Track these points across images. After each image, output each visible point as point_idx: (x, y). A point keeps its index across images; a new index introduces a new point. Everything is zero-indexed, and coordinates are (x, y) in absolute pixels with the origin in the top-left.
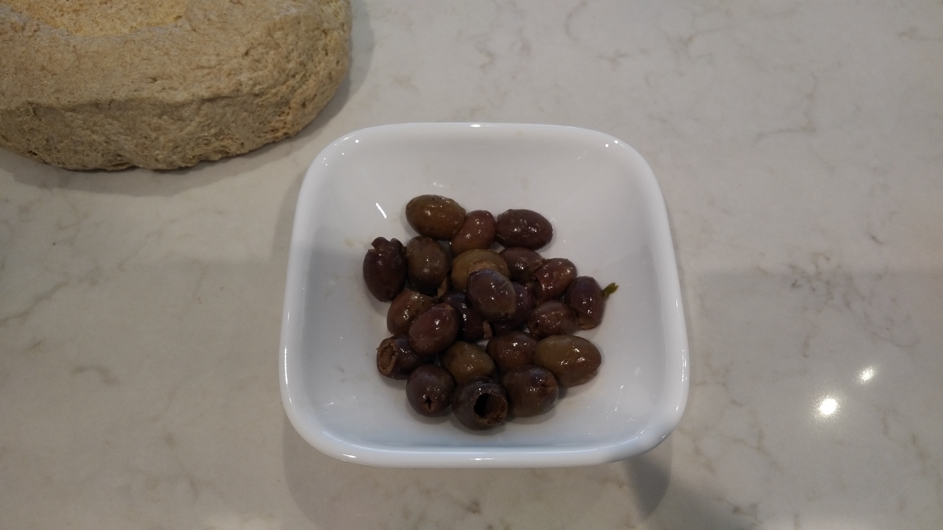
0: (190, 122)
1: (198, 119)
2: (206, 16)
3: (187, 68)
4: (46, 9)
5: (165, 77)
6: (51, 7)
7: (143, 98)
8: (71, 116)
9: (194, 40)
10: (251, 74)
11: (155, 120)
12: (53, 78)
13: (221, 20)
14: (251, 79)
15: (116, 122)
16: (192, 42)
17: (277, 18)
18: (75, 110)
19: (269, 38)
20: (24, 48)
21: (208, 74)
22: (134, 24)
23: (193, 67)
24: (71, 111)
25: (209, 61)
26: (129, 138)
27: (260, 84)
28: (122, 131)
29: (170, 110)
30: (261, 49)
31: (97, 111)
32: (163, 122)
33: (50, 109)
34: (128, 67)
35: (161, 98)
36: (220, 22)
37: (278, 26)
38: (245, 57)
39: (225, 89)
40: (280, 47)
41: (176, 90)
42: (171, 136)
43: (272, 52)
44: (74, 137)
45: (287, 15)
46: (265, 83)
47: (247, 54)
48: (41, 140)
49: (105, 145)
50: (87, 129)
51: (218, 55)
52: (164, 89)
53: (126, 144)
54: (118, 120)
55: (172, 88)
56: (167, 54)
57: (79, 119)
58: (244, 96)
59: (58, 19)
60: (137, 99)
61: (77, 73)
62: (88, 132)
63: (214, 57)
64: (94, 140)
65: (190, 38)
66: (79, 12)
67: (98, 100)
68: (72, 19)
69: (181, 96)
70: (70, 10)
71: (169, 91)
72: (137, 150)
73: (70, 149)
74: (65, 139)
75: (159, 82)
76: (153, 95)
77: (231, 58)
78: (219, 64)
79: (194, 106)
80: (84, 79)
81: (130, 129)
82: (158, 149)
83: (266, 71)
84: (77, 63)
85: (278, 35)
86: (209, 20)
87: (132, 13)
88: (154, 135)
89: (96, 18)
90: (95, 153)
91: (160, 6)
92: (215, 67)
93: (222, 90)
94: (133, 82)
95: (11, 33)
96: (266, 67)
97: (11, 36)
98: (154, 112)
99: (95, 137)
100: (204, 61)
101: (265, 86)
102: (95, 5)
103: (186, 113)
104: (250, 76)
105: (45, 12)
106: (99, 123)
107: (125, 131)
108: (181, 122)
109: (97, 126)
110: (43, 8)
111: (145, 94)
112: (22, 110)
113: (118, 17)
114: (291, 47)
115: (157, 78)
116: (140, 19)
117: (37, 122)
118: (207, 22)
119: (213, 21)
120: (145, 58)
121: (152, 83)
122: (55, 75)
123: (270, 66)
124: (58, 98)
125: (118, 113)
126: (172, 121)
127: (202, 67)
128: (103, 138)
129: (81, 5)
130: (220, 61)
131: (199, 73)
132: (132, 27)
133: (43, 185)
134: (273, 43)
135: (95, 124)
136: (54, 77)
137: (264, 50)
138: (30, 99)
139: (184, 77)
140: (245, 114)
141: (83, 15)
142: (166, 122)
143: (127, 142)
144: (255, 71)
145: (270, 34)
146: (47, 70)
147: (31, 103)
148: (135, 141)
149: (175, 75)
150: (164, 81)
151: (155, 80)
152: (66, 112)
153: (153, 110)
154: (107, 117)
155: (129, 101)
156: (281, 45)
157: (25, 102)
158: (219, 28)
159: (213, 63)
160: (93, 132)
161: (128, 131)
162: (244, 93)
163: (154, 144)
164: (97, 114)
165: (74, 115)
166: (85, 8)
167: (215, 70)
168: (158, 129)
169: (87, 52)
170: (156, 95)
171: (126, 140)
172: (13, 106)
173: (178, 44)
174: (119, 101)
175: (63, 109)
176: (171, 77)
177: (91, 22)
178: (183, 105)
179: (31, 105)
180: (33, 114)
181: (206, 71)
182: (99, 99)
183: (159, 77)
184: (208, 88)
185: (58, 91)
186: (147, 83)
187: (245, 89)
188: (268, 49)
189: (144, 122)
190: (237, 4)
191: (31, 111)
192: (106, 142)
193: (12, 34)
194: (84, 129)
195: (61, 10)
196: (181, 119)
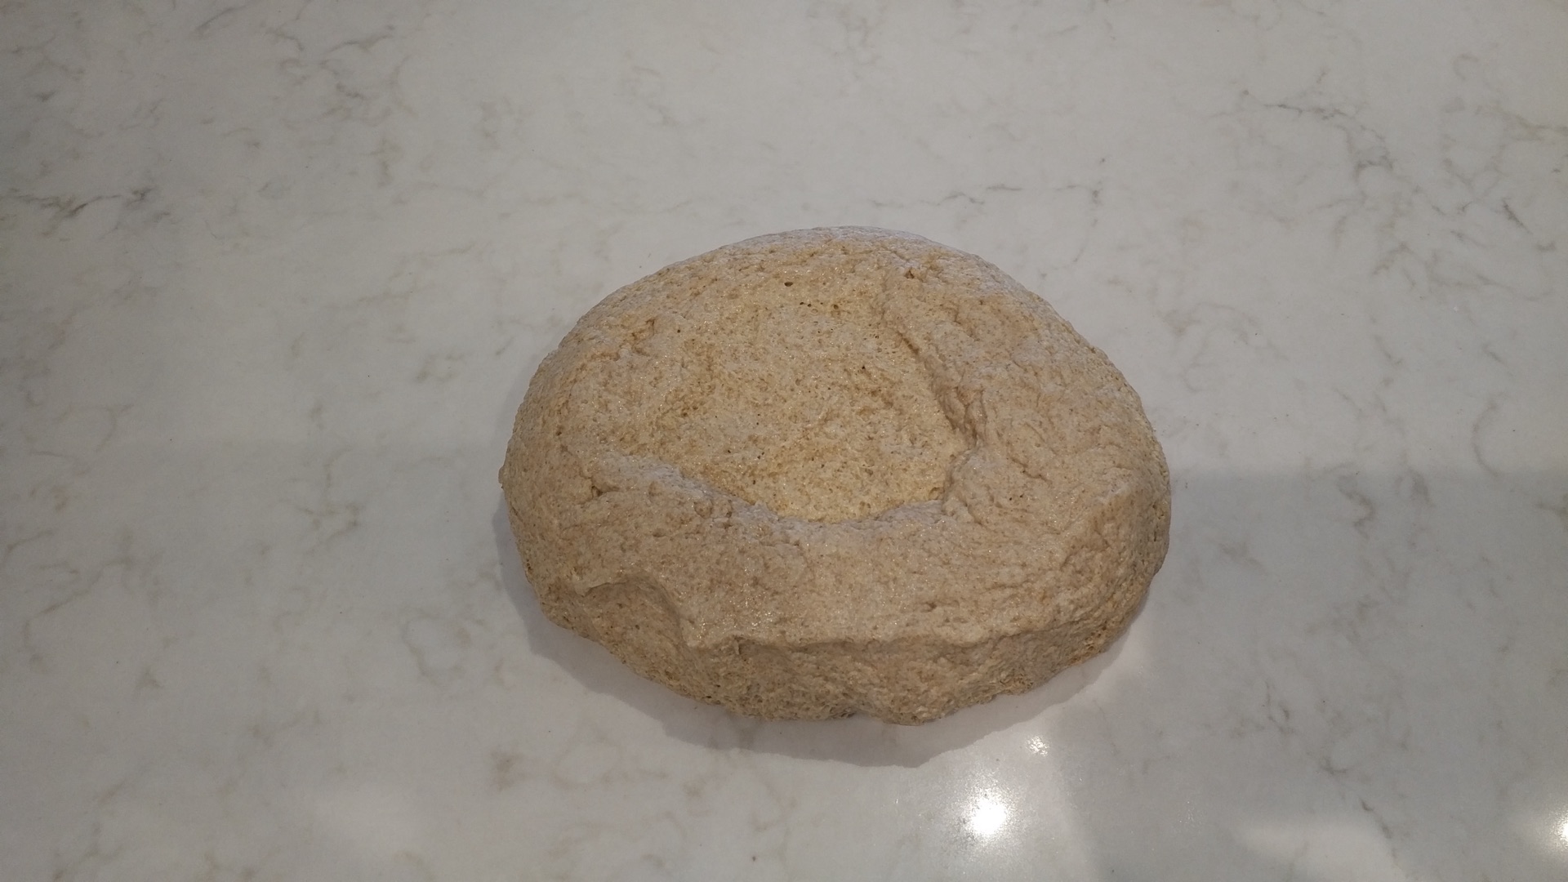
0: (976, 667)
1: (989, 663)
2: (992, 499)
3: (979, 586)
4: (730, 474)
5: (949, 601)
6: (738, 470)
7: (918, 636)
8: (799, 659)
9: (983, 541)
10: (1071, 594)
11: (929, 667)
12: (774, 599)
13: (1019, 507)
14: (1072, 602)
15: (870, 668)
16: (980, 544)
17: (1105, 501)
18: (806, 649)
19: (1096, 536)
20: (722, 548)
21: (1012, 597)
22: (866, 499)
23: (988, 585)
24: (800, 651)
25: (1013, 576)
26: (885, 690)
27: (1081, 607)
28: (877, 681)
29: (953, 651)
30: (1084, 554)
31: (842, 652)
32: (939, 668)
33: (769, 648)
34: (892, 585)
35: (943, 634)
36: (1017, 510)
37: (1108, 515)
38: (1064, 569)
39: (1038, 622)
40: (1108, 546)
41: (965, 622)
42: (947, 688)
43: (1099, 555)
44: (794, 686)
45: (1117, 496)
46: (1089, 605)
47: (1066, 563)
48: (740, 687)
49: (843, 698)
50: (820, 676)
51: (1024, 565)
52: (947, 621)
53: (878, 699)
54: (872, 666)
55: (959, 620)
56: (947, 563)
57: (809, 662)
58: (1061, 626)
59: (749, 490)
60: (909, 637)
61: (812, 591)
62: (821, 680)
63: (1017, 570)
64: (828, 692)
65: (976, 536)
66: (777, 476)
67: (849, 638)
68: (768, 488)
69: (973, 633)
70: (764, 474)
71: (955, 624)
72: (892, 707)
73: (782, 700)
74: (779, 688)
75: (939, 610)
76: (933, 630)
77: (1045, 572)
78: (1027, 581)
79: (989, 646)
80: (823, 602)
81: (889, 679)
82: (924, 705)
83: (1091, 585)
84: (810, 576)
85: (1108, 527)
86: (999, 506)
87: (857, 477)
88: (923, 687)
89: (804, 486)
90: (821, 708)
91: (905, 470)
92: (1021, 586)
93: (1034, 623)
94: (902, 611)
95: (697, 521)
96: (1090, 580)
97: (697, 526)
98: (931, 655)
99: (830, 687)
100: (1004, 578)
101: (1088, 609)
102: (798, 462)
103: (975, 656)
104: (1071, 598)
105: (729, 479)
106: (841, 668)
107: (881, 681)
108: (964, 667)
109: (836, 672)
110: (726, 472)
111: (920, 631)
112: (723, 648)
113: (837, 484)
114: (1123, 544)
115: (936, 603)
116: (874, 490)
117: (741, 663)
118: (997, 510)
119: (1006, 508)
120: (915, 570)
121: (929, 611)
122: (777, 593)
123: (1097, 578)
124: (783, 632)
125: (875, 657)
126: (950, 665)
127: (1003, 586)
128: (842, 689)
129: (779, 465)
130: (1028, 575)
131: (998, 594)
132: (863, 504)
133: (714, 744)
134: (1100, 543)
135: (834, 669)
136: (776, 597)
137: (1089, 555)
138: (739, 633)
139: (976, 602)
140: (1052, 649)
141: (783, 481)
142: (943, 666)
143: (880, 697)
144: (1077, 588)
145: (1097, 529)
146: (764, 586)
147: (737, 639)
148: (892, 695)
149: (962, 598)
150: (946, 608)
151: (933, 606)
152: (793, 652)
153: (929, 652)
154: (854, 659)
155: (898, 640)
156: (1110, 542)
157: (731, 637)
158: (1017, 520)
159: (1019, 579)
160: (826, 679)
161: (885, 681)
162: (1061, 623)
163: (919, 698)
164: (842, 655)
165: (805, 656)
166: (785, 469)
167: (1021, 591)
168: (932, 678)
169: (822, 556)
170: (938, 630)
171: (880, 693)
172: (708, 643)
173: (960, 546)
174: (884, 642)
175: (790, 649)
176: (956, 601)
177: (798, 494)
178: (975, 646)
179: (738, 641)
180: (738, 653)
181: (1008, 592)
182: (852, 637)
183: (939, 601)
184: (1015, 620)
185: (782, 620)
186: (923, 611)
187: (1063, 618)
188: (1093, 552)
189: (913, 669)
190: (1036, 477)
191: (737, 648)
192: (844, 694)
193: (699, 523)
194: (814, 676)
195: (752, 474)
196: (967, 663)
